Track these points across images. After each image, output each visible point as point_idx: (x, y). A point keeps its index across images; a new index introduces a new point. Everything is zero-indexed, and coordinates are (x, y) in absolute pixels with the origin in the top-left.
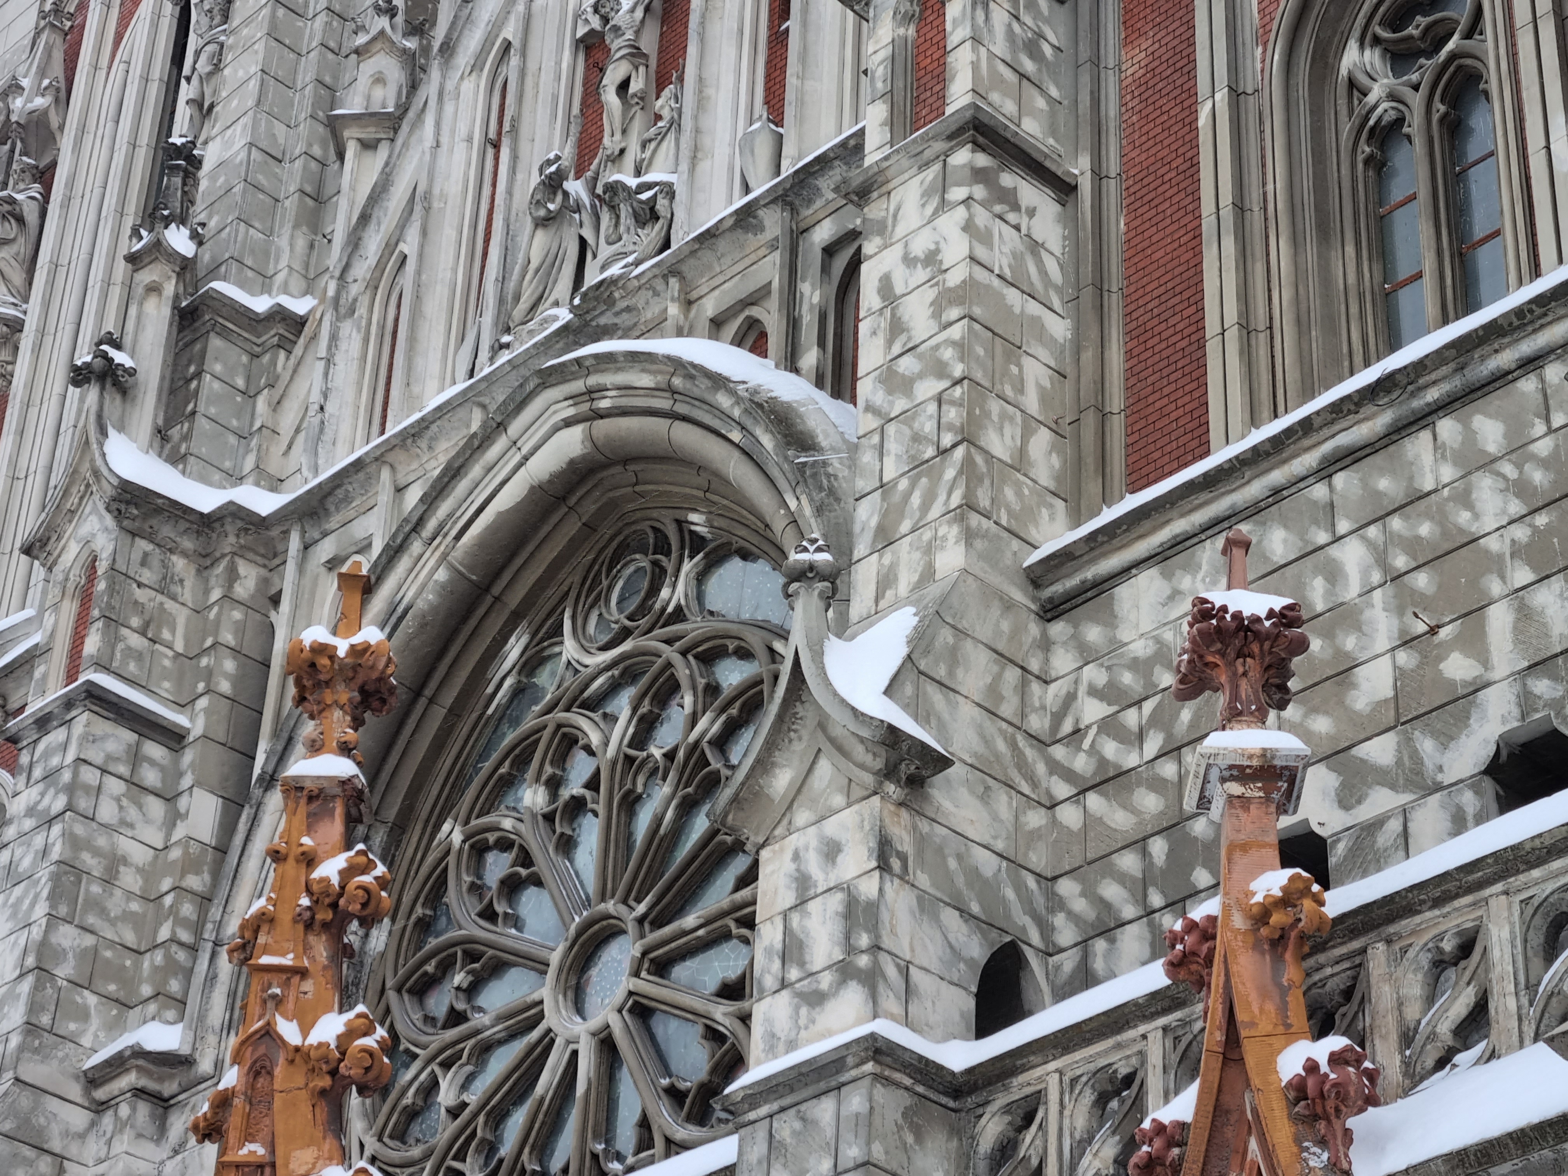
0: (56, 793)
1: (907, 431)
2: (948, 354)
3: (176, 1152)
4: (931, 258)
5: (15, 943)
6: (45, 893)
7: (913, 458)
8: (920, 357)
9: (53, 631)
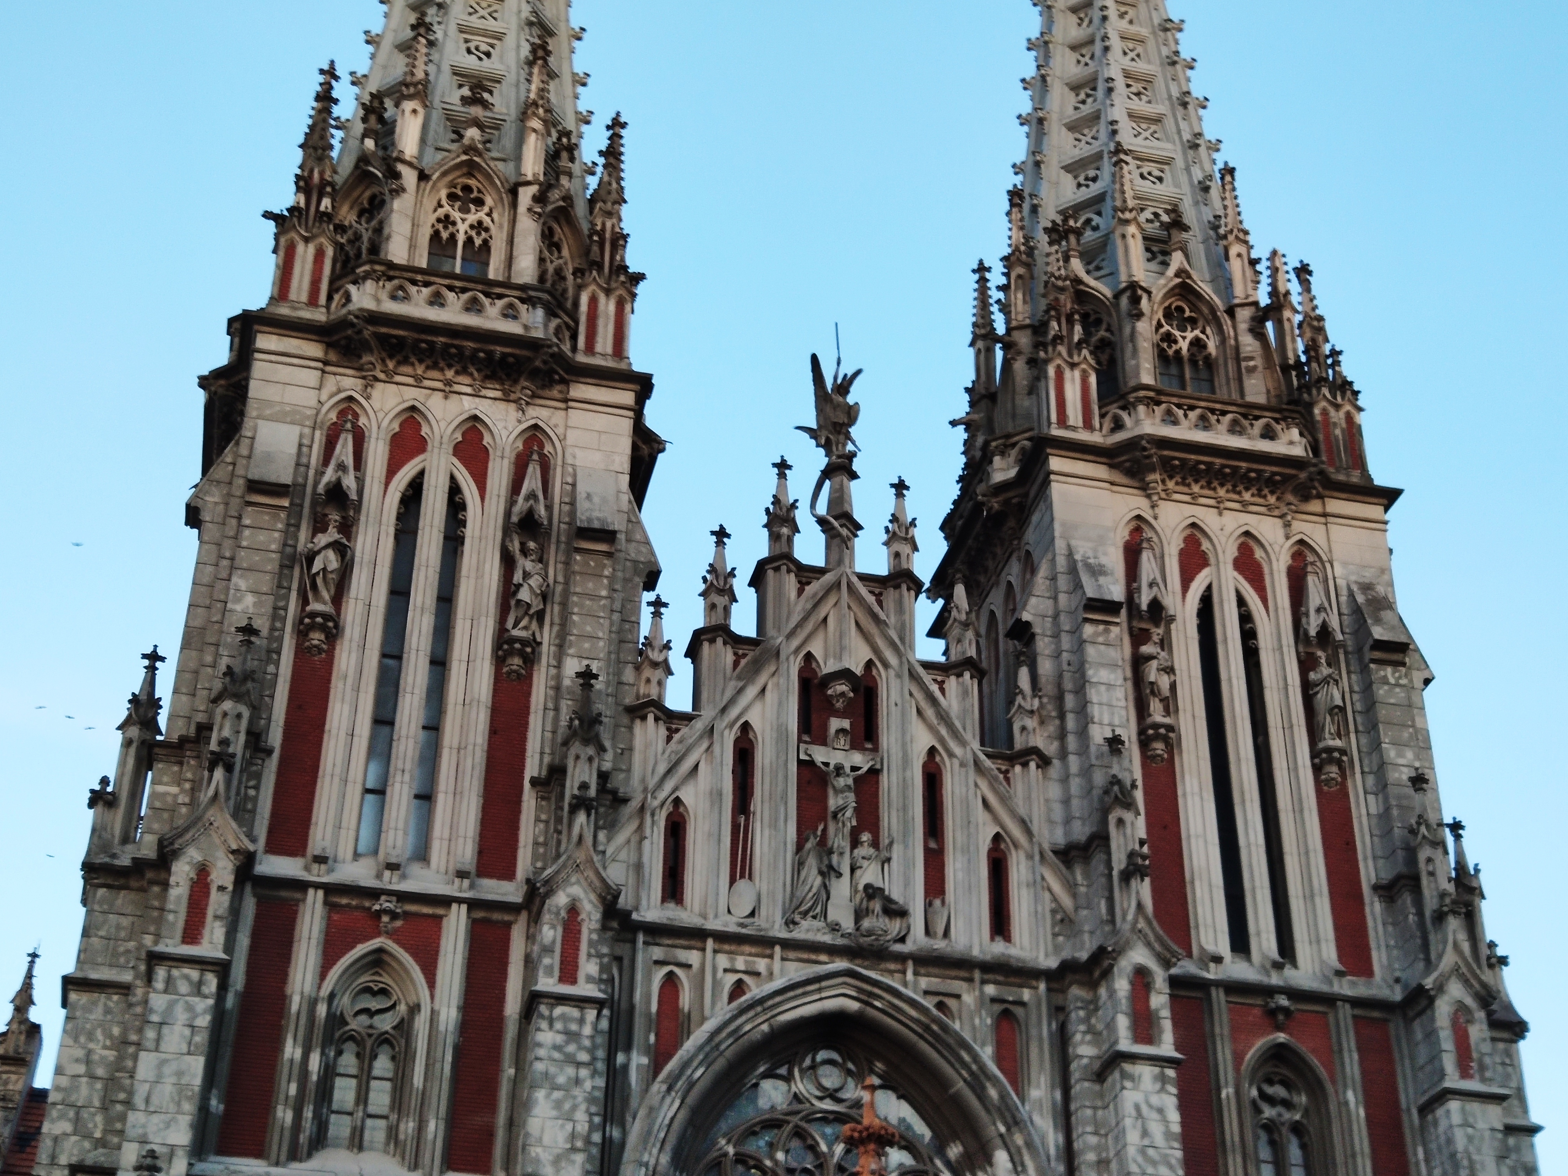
0: (579, 1048)
5: (562, 1126)
6: (583, 1107)
8: (1159, 1154)
9: (554, 941)
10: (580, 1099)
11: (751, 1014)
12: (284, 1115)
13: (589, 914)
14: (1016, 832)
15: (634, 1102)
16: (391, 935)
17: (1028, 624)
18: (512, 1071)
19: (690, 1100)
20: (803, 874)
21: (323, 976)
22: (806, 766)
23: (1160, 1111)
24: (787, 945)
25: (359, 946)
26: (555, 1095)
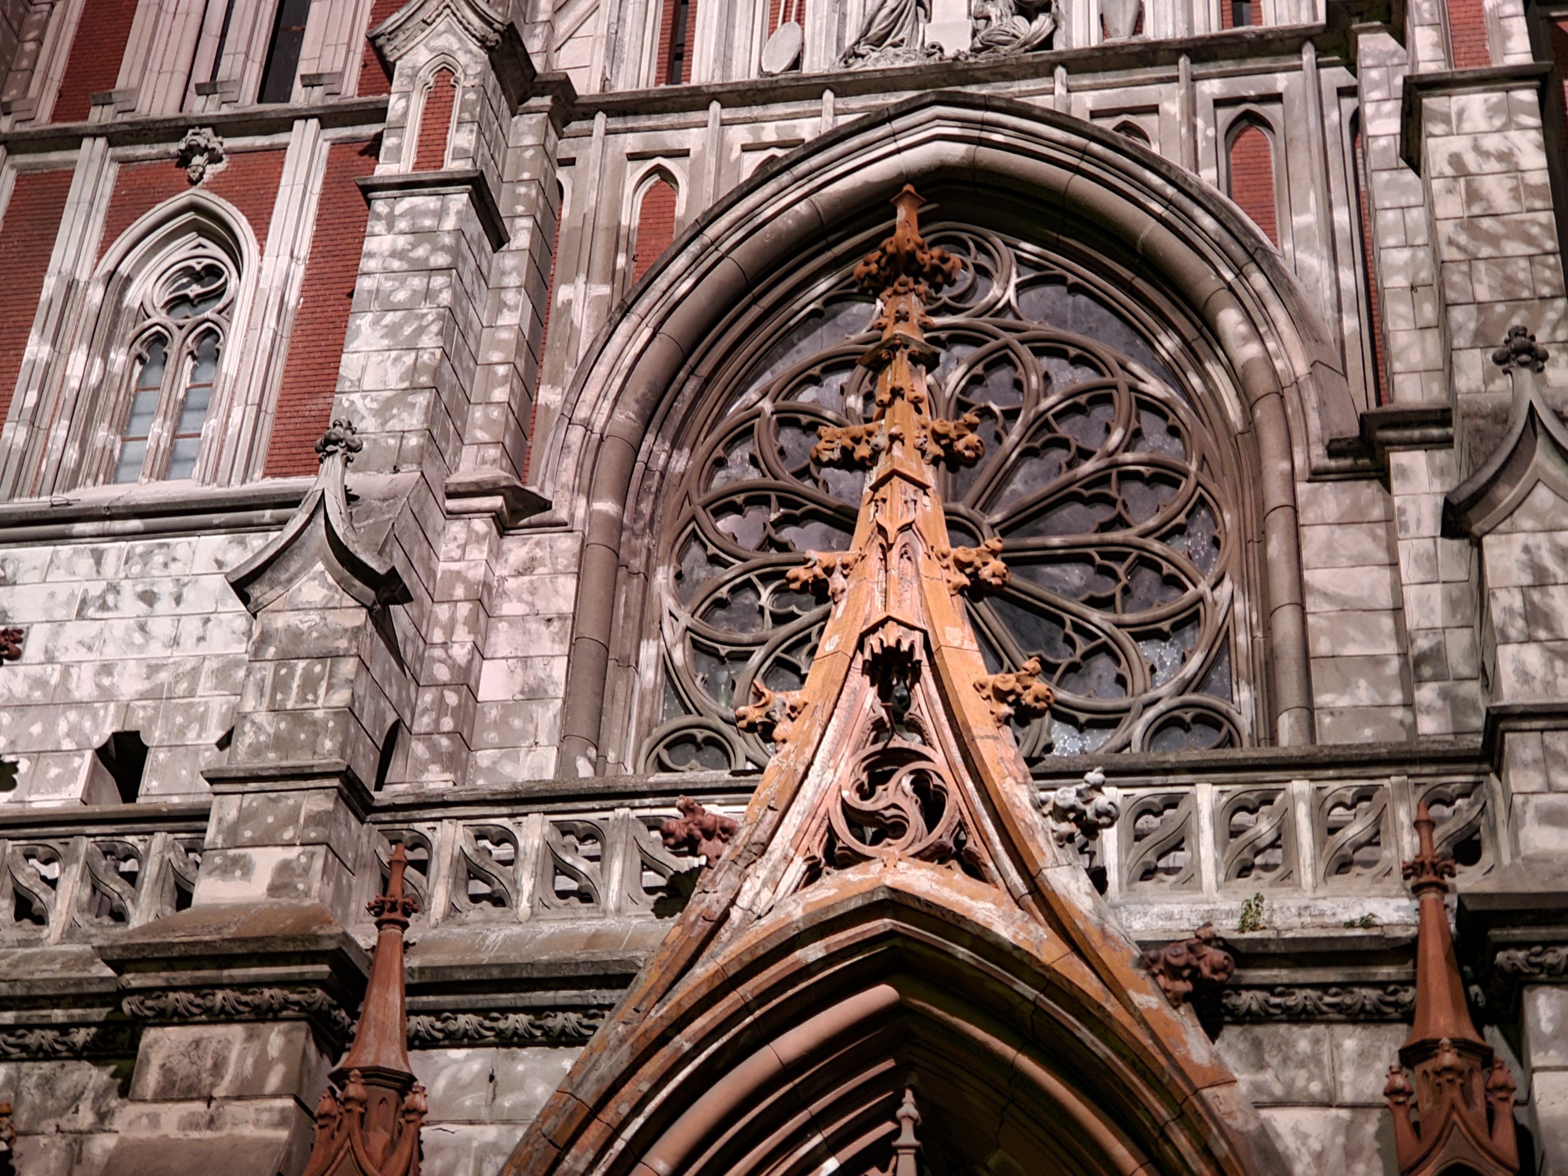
0: (435, 250)
1: (1500, 273)
2: (1535, 230)
3: (520, 574)
4: (1505, 157)
5: (397, 359)
6: (435, 328)
7: (1509, 293)
8: (1504, 223)
9: (405, 114)
10: (430, 318)
12: (13, 435)
13: (468, 70)
16: (205, 186)
19: (671, 329)
21: (102, 253)
24: (844, 86)
25: (158, 206)
26: (390, 318)
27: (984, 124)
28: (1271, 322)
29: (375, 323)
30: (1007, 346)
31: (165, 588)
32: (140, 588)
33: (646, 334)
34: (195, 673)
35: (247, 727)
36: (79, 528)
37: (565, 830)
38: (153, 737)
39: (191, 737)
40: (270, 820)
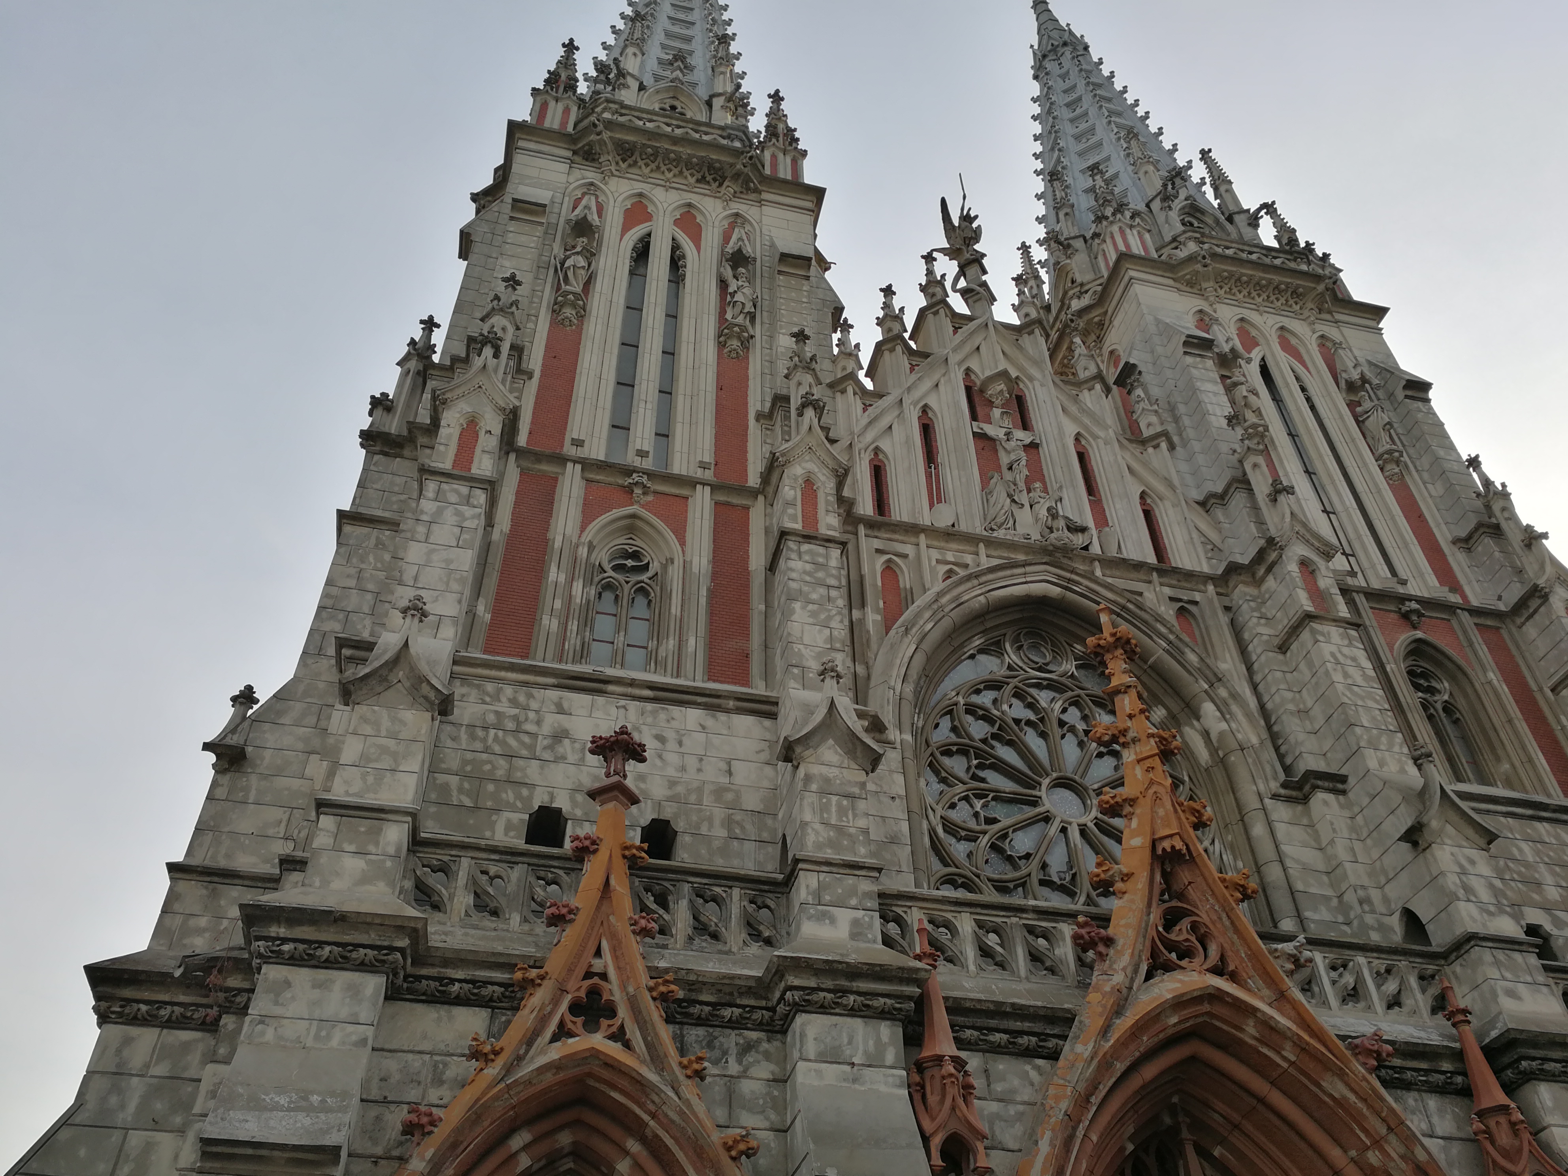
0: (827, 575)
1: (1369, 715)
2: (1377, 697)
5: (820, 631)
8: (1363, 691)
9: (795, 498)
10: (834, 612)
11: (969, 585)
12: (549, 623)
13: (823, 483)
14: (1161, 488)
15: (874, 646)
16: (643, 506)
17: (1134, 366)
18: (762, 607)
19: (925, 646)
20: (992, 501)
21: (583, 529)
22: (980, 437)
23: (1354, 659)
24: (990, 543)
25: (614, 511)
26: (810, 607)
27: (1069, 580)
28: (1230, 713)
29: (803, 608)
30: (1079, 696)
31: (670, 735)
32: (654, 732)
33: (914, 647)
34: (700, 790)
35: (810, 831)
36: (611, 688)
37: (980, 924)
38: (679, 825)
39: (704, 830)
40: (840, 891)
